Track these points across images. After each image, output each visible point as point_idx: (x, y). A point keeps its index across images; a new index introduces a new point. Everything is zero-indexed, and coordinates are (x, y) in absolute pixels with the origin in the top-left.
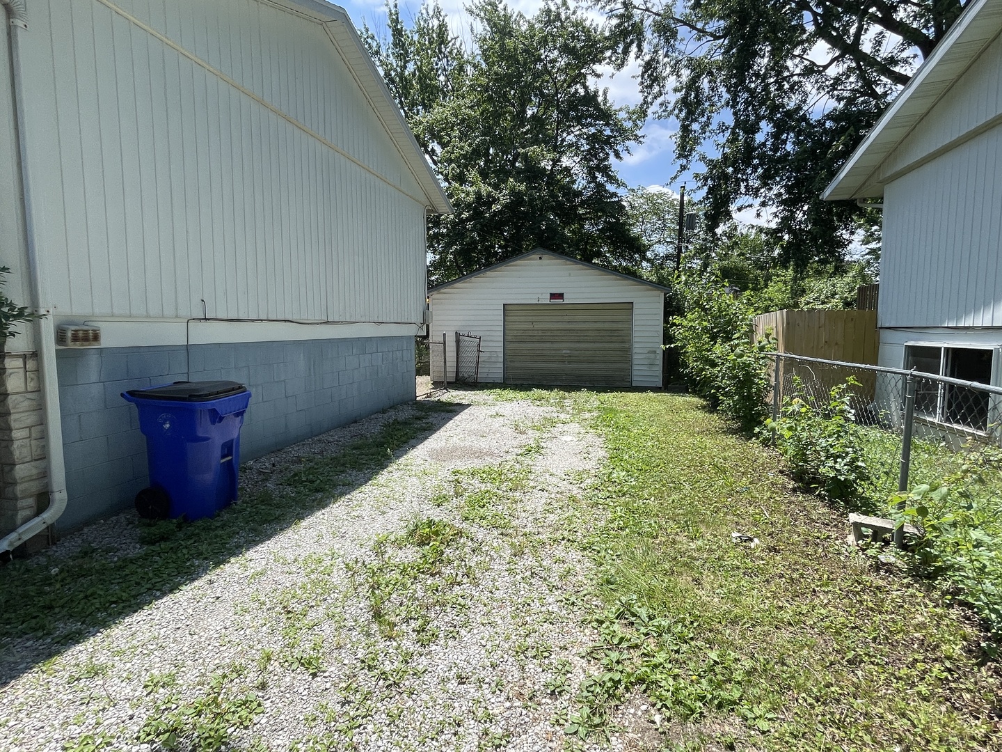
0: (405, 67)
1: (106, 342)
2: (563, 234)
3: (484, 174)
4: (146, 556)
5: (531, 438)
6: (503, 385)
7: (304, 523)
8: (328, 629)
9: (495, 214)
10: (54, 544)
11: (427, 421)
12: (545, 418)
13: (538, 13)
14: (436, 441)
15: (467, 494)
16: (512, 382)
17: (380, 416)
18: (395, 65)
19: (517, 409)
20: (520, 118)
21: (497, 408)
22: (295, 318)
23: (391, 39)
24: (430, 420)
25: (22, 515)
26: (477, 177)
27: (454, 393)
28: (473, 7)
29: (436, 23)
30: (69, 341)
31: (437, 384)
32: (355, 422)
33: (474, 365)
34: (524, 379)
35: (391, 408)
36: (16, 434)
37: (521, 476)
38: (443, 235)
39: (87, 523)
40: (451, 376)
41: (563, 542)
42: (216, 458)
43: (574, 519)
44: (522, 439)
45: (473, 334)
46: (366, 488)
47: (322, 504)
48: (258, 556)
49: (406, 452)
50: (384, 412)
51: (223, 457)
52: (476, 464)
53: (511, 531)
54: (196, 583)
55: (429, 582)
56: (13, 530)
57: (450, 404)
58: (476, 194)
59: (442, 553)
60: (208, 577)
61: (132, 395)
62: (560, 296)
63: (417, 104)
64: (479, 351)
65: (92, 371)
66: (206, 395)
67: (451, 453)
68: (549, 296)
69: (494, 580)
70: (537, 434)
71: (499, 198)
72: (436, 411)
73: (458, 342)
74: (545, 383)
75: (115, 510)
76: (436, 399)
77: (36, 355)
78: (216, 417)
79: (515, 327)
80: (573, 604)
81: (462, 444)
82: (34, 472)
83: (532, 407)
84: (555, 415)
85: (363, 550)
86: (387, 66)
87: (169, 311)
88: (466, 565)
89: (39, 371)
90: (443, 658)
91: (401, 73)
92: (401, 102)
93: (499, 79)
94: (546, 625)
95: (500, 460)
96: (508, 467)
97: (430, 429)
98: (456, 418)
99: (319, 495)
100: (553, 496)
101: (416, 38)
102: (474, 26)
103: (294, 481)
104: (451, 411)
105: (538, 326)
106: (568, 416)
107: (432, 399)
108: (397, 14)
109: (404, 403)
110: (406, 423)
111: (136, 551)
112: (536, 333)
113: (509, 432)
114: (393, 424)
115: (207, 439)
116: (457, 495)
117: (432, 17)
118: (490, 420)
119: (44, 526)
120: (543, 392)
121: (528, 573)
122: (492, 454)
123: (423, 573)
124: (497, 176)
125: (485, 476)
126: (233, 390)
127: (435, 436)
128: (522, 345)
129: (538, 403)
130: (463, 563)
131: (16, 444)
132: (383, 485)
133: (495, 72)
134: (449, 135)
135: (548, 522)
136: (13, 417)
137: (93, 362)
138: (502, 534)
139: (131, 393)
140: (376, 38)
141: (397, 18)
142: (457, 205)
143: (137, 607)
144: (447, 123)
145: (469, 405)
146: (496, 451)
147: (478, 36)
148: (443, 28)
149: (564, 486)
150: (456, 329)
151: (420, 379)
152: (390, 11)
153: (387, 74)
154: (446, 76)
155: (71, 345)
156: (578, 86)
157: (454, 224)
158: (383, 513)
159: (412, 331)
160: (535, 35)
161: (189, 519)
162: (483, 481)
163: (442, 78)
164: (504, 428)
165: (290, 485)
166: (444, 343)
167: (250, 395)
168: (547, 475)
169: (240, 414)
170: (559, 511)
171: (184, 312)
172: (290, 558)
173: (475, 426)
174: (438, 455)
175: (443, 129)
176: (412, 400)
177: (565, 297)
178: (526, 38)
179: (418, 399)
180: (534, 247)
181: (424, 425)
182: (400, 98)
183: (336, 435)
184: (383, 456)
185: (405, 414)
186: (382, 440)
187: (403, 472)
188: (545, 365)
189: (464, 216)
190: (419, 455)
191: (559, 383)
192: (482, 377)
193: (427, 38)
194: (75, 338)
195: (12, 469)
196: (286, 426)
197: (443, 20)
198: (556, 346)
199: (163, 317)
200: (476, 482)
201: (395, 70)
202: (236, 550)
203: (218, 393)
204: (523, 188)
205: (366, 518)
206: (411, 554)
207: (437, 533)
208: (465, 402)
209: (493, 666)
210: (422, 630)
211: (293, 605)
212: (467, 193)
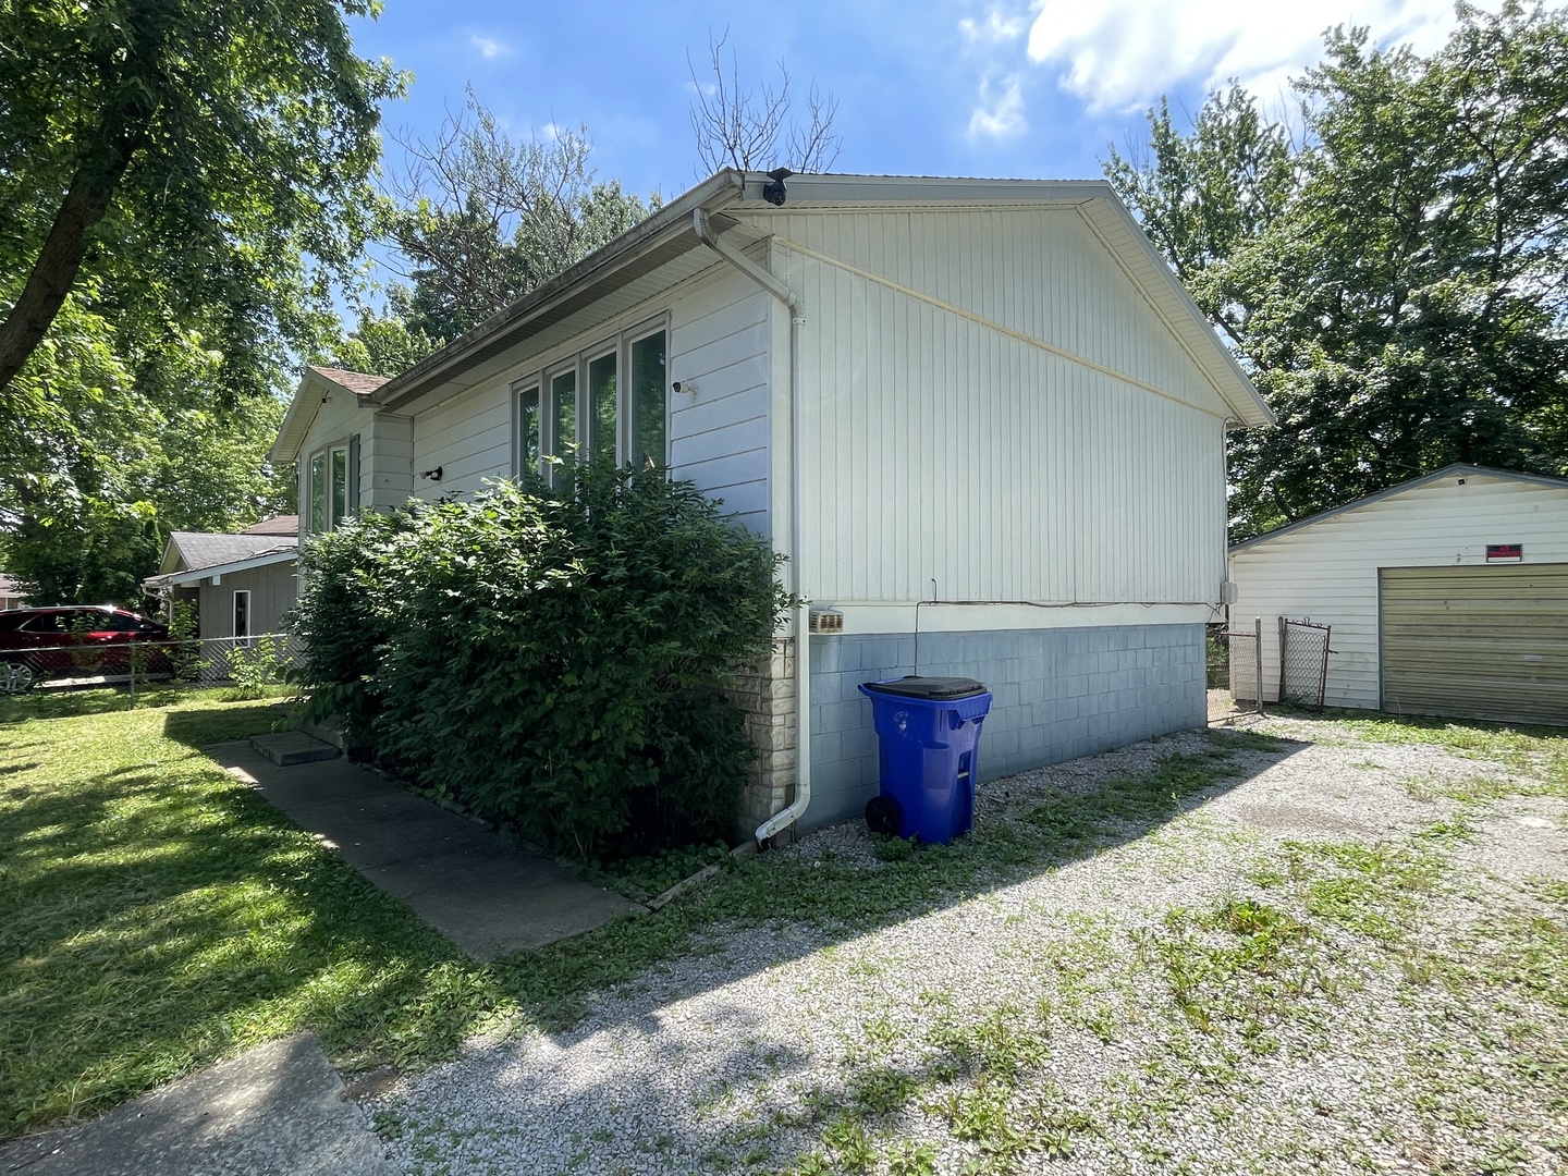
0: (1180, 198)
1: (846, 629)
2: (1519, 430)
3: (1332, 344)
4: (886, 873)
5: (1446, 811)
6: (1382, 714)
7: (1062, 873)
8: (1116, 999)
9: (1356, 410)
10: (796, 842)
11: (1231, 761)
12: (1480, 781)
13: (1448, 41)
14: (1248, 794)
15: (1314, 880)
16: (1400, 710)
17: (1150, 746)
18: (1162, 199)
19: (1412, 759)
20: (1410, 231)
21: (1367, 754)
22: (1034, 598)
23: (1156, 164)
24: (1237, 760)
25: (776, 803)
26: (1318, 353)
27: (1279, 721)
28: (1309, 78)
29: (1234, 115)
30: (819, 626)
31: (1244, 705)
32: (1111, 751)
33: (1318, 675)
34: (1426, 707)
35: (1165, 735)
36: (776, 720)
37: (1423, 870)
38: (1251, 455)
39: (823, 825)
40: (1271, 691)
41: (1515, 986)
42: (954, 773)
43: (1543, 955)
44: (1426, 811)
45: (1313, 621)
46: (1143, 844)
47: (1081, 854)
48: (1010, 899)
49: (1201, 802)
50: (1155, 740)
51: (960, 771)
52: (1330, 838)
53: (1403, 947)
54: (945, 913)
55: (1257, 982)
56: (768, 819)
57: (1273, 739)
58: (1316, 381)
59: (1275, 950)
60: (957, 909)
61: (869, 688)
62: (1515, 550)
63: (1200, 250)
64: (1327, 651)
65: (832, 659)
66: (946, 694)
67: (1279, 816)
68: (1484, 551)
69: (1371, 1006)
70: (1457, 806)
71: (1364, 382)
72: (1245, 748)
73: (1284, 633)
74: (1478, 716)
75: (844, 817)
76: (1244, 729)
77: (793, 641)
78: (957, 721)
79: (1403, 608)
80: (1534, 1075)
81: (1300, 805)
82: (786, 761)
83: (1448, 759)
84: (1506, 777)
85: (1149, 922)
86: (1149, 204)
87: (901, 595)
88: (1318, 974)
89: (795, 657)
90: (1286, 1076)
91: (1173, 211)
92: (1173, 253)
93: (1361, 180)
94: (1475, 1090)
95: (1376, 839)
96: (1395, 852)
97: (1235, 776)
98: (1285, 762)
99: (1076, 842)
100: (1495, 912)
101: (1197, 147)
102: (1309, 104)
103: (1037, 817)
104: (1274, 750)
105: (1455, 607)
106: (1538, 783)
107: (1237, 728)
108: (1167, 124)
109: (1188, 730)
110: (1193, 761)
111: (875, 865)
112: (1454, 621)
113: (1396, 796)
114: (1172, 760)
115: (946, 746)
116: (1295, 877)
117: (1228, 108)
118: (1354, 772)
119: (792, 820)
120: (1473, 732)
121: (1440, 1013)
122: (1360, 828)
123: (1245, 968)
124: (1361, 344)
125: (1347, 858)
126: (973, 689)
127: (1248, 785)
128: (1419, 642)
129: (1463, 752)
130: (1313, 972)
131: (775, 730)
132: (1167, 845)
133: (1356, 172)
134: (1261, 290)
135: (1481, 949)
136: (774, 703)
137: (834, 648)
138: (1385, 947)
139: (868, 686)
140: (1132, 168)
141: (1167, 131)
142: (1277, 403)
143: (892, 923)
144: (1258, 273)
145: (1308, 744)
146: (1369, 824)
147: (1318, 118)
148: (1248, 120)
149: (1518, 900)
150: (1281, 612)
151: (1213, 694)
152: (1155, 124)
153: (1150, 216)
154: (1253, 192)
155: (821, 632)
156: (1550, 142)
157: (1273, 437)
158: (1173, 881)
159: (1202, 616)
160: (1441, 82)
161: (923, 842)
162: (1343, 865)
163: (1246, 197)
164: (1384, 789)
165: (1033, 823)
166: (1258, 636)
167: (990, 698)
168: (1483, 878)
169: (979, 720)
170: (1508, 937)
171: (915, 596)
172: (1051, 911)
173: (1322, 778)
174: (1257, 816)
175: (1249, 284)
176: (1202, 728)
177: (1525, 550)
178: (1422, 94)
179: (1210, 725)
180: (1445, 464)
181: (1226, 768)
182: (1171, 247)
183: (1084, 766)
184: (1162, 805)
185: (1191, 747)
186: (1158, 781)
187: (1196, 832)
188: (1478, 681)
189: (1295, 419)
190: (1223, 809)
191: (1514, 719)
192: (1333, 697)
193: (1218, 143)
194: (824, 625)
195: (770, 756)
196: (1019, 746)
197: (1248, 107)
198: (1504, 645)
199: (895, 600)
200: (1330, 865)
201: (1164, 207)
202: (983, 887)
203: (958, 692)
204: (1418, 357)
205: (1147, 883)
206: (1224, 941)
207: (1265, 922)
208: (1298, 737)
209: (1377, 1112)
210: (1250, 1035)
211: (1064, 961)
212: (1299, 382)
